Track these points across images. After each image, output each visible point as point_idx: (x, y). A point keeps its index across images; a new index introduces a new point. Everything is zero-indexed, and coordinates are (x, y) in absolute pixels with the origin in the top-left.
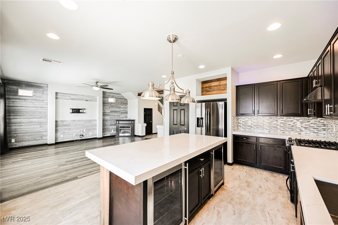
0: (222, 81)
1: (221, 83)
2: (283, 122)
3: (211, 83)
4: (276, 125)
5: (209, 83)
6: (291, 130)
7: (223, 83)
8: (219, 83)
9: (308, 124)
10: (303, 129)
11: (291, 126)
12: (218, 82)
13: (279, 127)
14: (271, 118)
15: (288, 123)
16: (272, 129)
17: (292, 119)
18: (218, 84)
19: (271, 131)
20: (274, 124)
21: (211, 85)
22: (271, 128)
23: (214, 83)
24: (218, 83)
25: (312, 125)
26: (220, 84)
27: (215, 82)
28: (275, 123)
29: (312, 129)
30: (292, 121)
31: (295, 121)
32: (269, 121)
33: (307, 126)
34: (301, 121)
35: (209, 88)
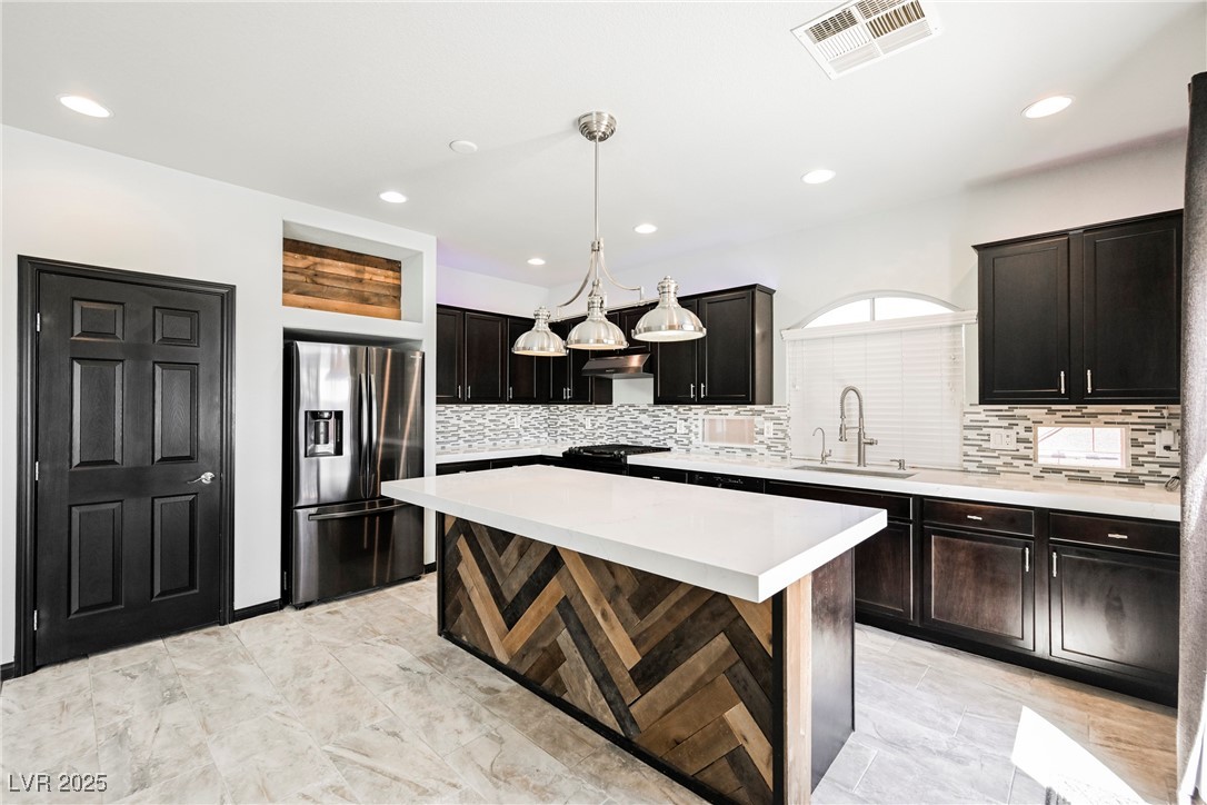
0: (367, 268)
1: (367, 276)
2: (494, 417)
3: (318, 260)
4: (481, 428)
5: (310, 258)
6: (506, 436)
7: (375, 278)
8: (356, 271)
9: (527, 419)
10: (522, 432)
11: (506, 427)
12: (353, 266)
13: (486, 430)
14: (473, 409)
15: (503, 420)
17: (507, 411)
18: (353, 274)
19: (447, 446)
20: (479, 424)
21: (320, 269)
23: (337, 266)
24: (352, 270)
25: (533, 422)
26: (359, 276)
27: (340, 264)
28: (480, 421)
29: (533, 431)
31: (512, 415)
32: (469, 418)
33: (527, 425)
34: (519, 413)
35: (307, 276)
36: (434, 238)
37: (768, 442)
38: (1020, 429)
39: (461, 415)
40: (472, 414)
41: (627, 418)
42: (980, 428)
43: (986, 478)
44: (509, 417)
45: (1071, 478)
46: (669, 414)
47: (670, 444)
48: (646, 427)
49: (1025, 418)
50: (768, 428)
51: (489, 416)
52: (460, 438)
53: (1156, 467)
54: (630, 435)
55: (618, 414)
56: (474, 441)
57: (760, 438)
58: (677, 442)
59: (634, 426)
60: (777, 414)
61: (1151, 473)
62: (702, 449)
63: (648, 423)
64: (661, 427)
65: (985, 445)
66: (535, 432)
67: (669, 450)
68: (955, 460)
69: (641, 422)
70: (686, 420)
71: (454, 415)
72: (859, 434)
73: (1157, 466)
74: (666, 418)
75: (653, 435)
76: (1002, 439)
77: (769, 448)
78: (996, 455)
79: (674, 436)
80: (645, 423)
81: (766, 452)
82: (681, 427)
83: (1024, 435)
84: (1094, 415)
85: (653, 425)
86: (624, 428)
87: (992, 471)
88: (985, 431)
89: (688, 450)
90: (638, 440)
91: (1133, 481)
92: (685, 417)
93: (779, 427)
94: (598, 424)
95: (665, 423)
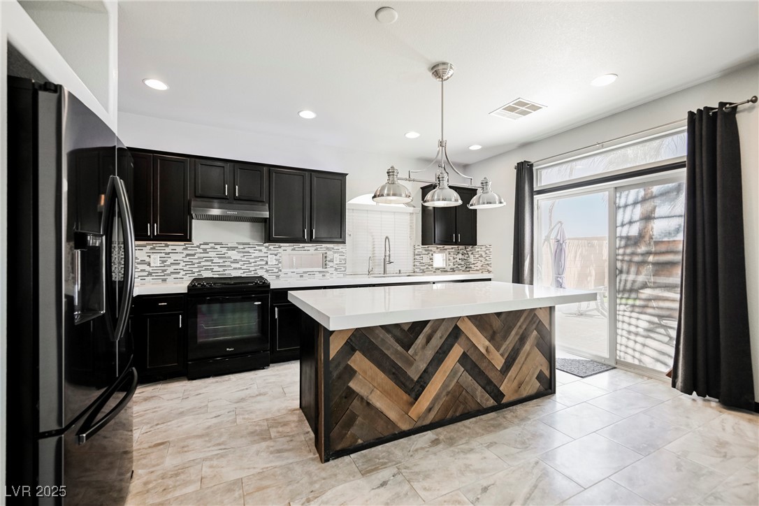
37: (336, 266)
38: (430, 255)
41: (211, 254)
42: (420, 255)
43: (421, 274)
45: (442, 271)
46: (260, 251)
48: (236, 261)
49: (431, 251)
50: (336, 258)
54: (216, 269)
55: (201, 251)
57: (331, 264)
58: (267, 271)
59: (221, 261)
60: (341, 250)
62: (290, 274)
63: (238, 258)
64: (251, 260)
65: (421, 261)
68: (410, 268)
69: (230, 258)
70: (276, 255)
74: (257, 254)
75: (243, 267)
76: (426, 259)
77: (336, 269)
78: (424, 265)
79: (265, 267)
80: (234, 258)
81: (335, 272)
82: (272, 260)
83: (431, 257)
84: (446, 249)
85: (243, 259)
87: (423, 272)
88: (422, 256)
89: (278, 277)
90: (226, 272)
91: (453, 270)
92: (275, 252)
93: (342, 257)
94: (169, 261)
95: (255, 257)
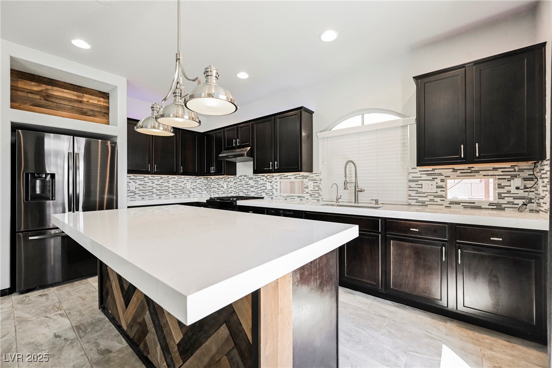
0: (85, 95)
1: (85, 100)
2: (175, 183)
3: (49, 87)
4: (167, 188)
5: (44, 86)
6: (182, 193)
7: (91, 101)
8: (78, 96)
9: (195, 184)
10: (192, 190)
11: (182, 188)
12: (75, 93)
13: (170, 190)
14: (162, 178)
15: (180, 184)
16: (164, 193)
17: (182, 180)
18: (75, 98)
20: (166, 186)
21: (50, 92)
22: (162, 192)
24: (75, 95)
25: (198, 186)
26: (80, 99)
27: (66, 91)
28: (166, 184)
29: (198, 190)
30: (183, 182)
31: (185, 182)
32: (159, 183)
33: (195, 187)
34: (190, 181)
35: (41, 96)
36: (125, 80)
37: (310, 192)
38: (438, 181)
39: (154, 181)
40: (161, 181)
41: (243, 182)
42: (417, 181)
43: (420, 208)
44: (184, 183)
45: (465, 207)
46: (263, 179)
47: (263, 195)
48: (252, 187)
49: (441, 174)
50: (310, 185)
51: (171, 182)
52: (153, 193)
53: (511, 200)
54: (245, 191)
55: (239, 180)
56: (162, 195)
57: (307, 190)
58: (267, 194)
59: (246, 186)
60: (315, 177)
61: (509, 203)
62: (279, 197)
63: (253, 184)
64: (259, 186)
65: (420, 190)
66: (200, 191)
67: (263, 198)
68: (404, 199)
69: (250, 184)
70: (271, 182)
71: (150, 181)
72: (355, 187)
73: (512, 198)
74: (262, 182)
75: (256, 191)
76: (429, 187)
77: (311, 195)
78: (425, 195)
79: (266, 191)
80: (252, 184)
81: (309, 198)
82: (268, 186)
83: (440, 184)
84: (478, 172)
85: (256, 185)
86: (242, 188)
87: (424, 204)
88: (420, 182)
89: (272, 198)
90: (248, 193)
91: (499, 207)
92: (271, 181)
93: (316, 184)
94: (230, 186)
95: (261, 184)
